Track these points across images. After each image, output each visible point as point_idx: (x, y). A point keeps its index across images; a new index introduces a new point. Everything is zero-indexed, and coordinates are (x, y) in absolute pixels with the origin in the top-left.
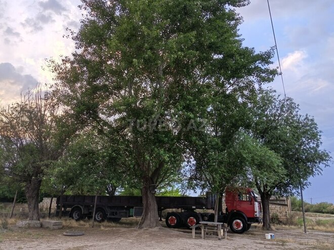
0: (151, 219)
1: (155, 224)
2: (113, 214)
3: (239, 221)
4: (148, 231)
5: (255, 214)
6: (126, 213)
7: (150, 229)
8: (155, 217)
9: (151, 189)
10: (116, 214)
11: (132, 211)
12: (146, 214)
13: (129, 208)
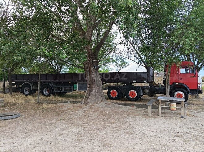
0: (96, 95)
1: (100, 100)
2: (58, 89)
3: (181, 92)
4: (94, 107)
5: (199, 85)
6: (71, 88)
7: (96, 105)
8: (100, 92)
9: (94, 64)
10: (62, 89)
11: (76, 86)
12: (91, 89)
13: (72, 84)
